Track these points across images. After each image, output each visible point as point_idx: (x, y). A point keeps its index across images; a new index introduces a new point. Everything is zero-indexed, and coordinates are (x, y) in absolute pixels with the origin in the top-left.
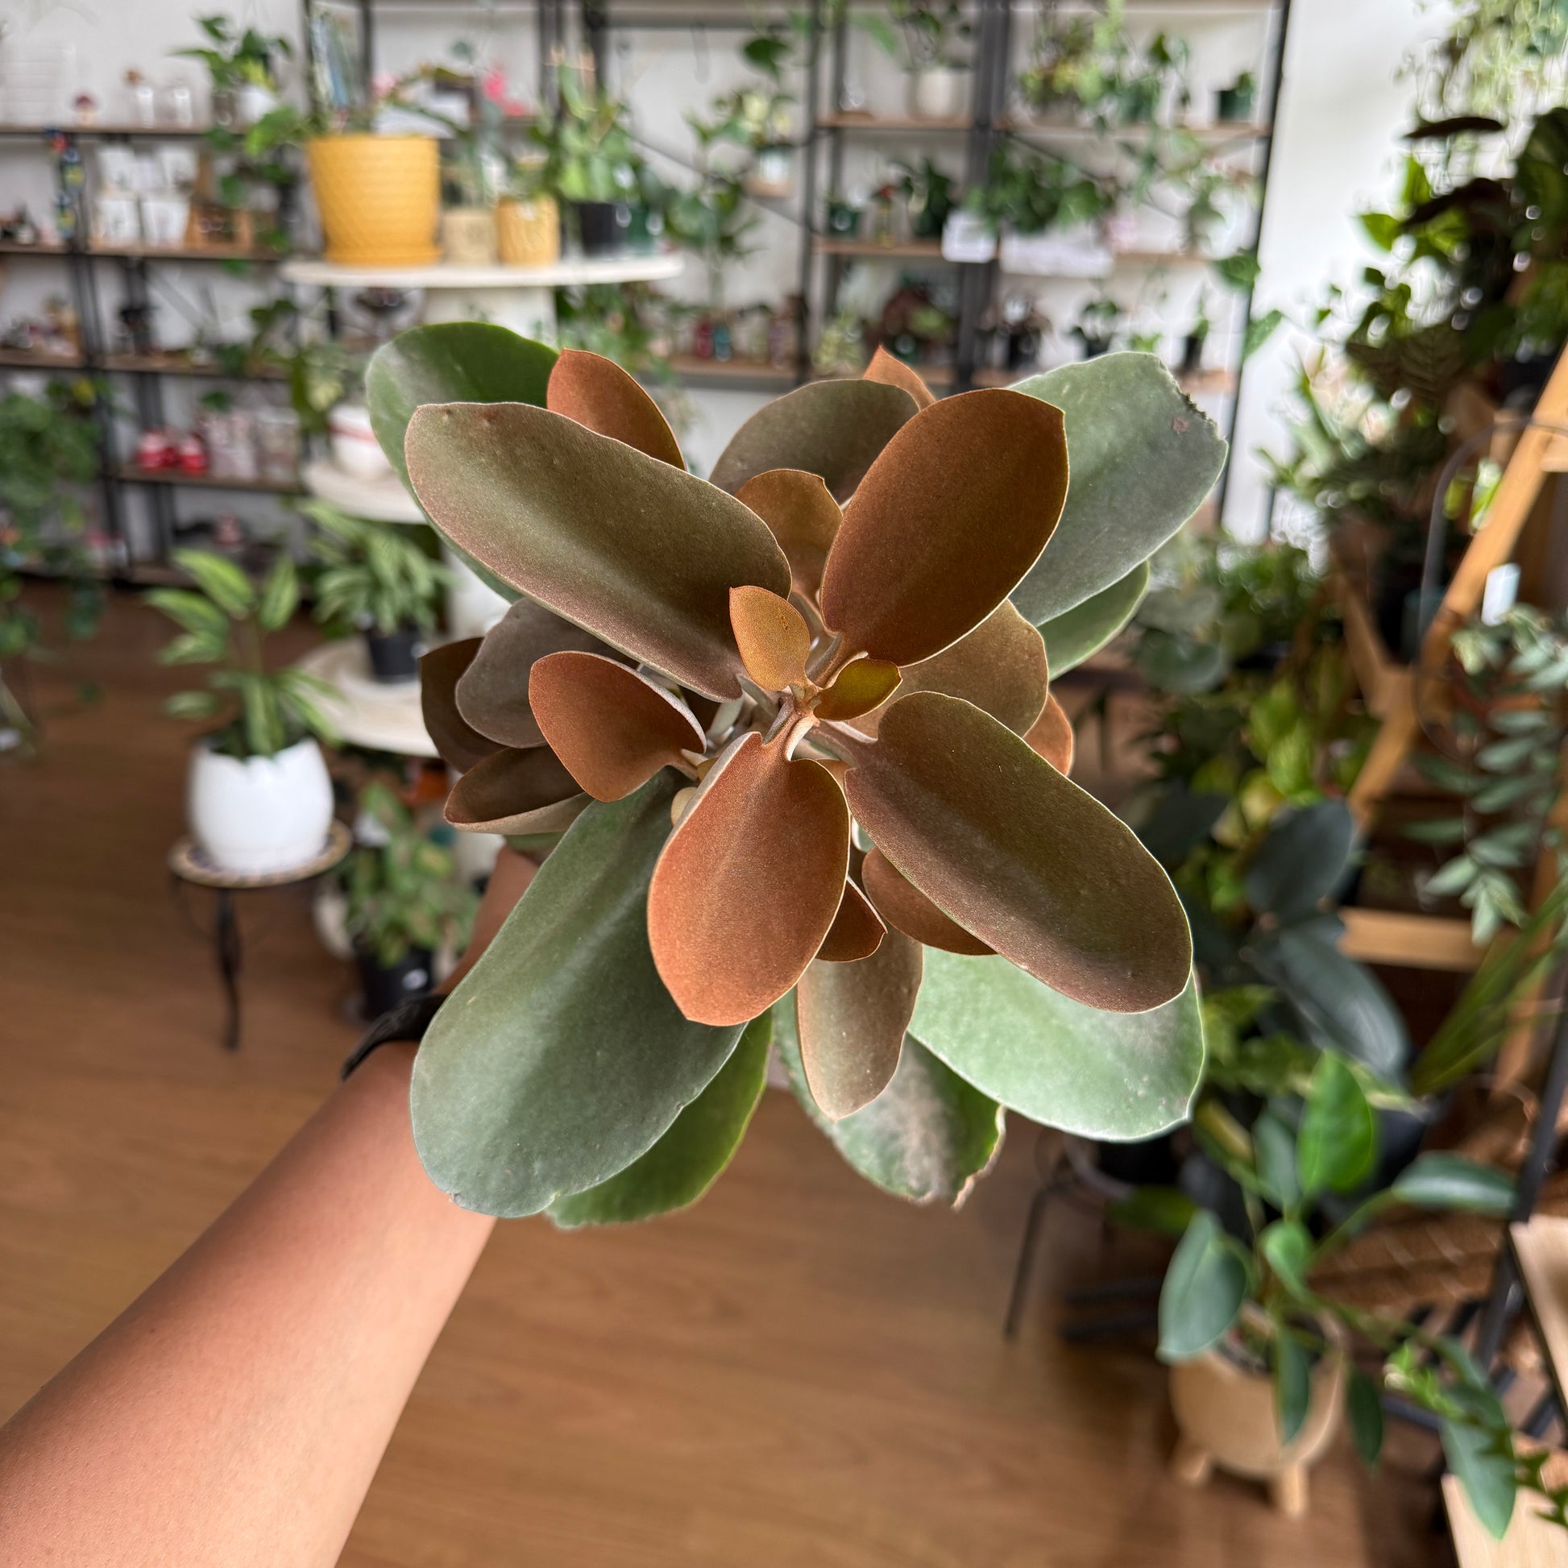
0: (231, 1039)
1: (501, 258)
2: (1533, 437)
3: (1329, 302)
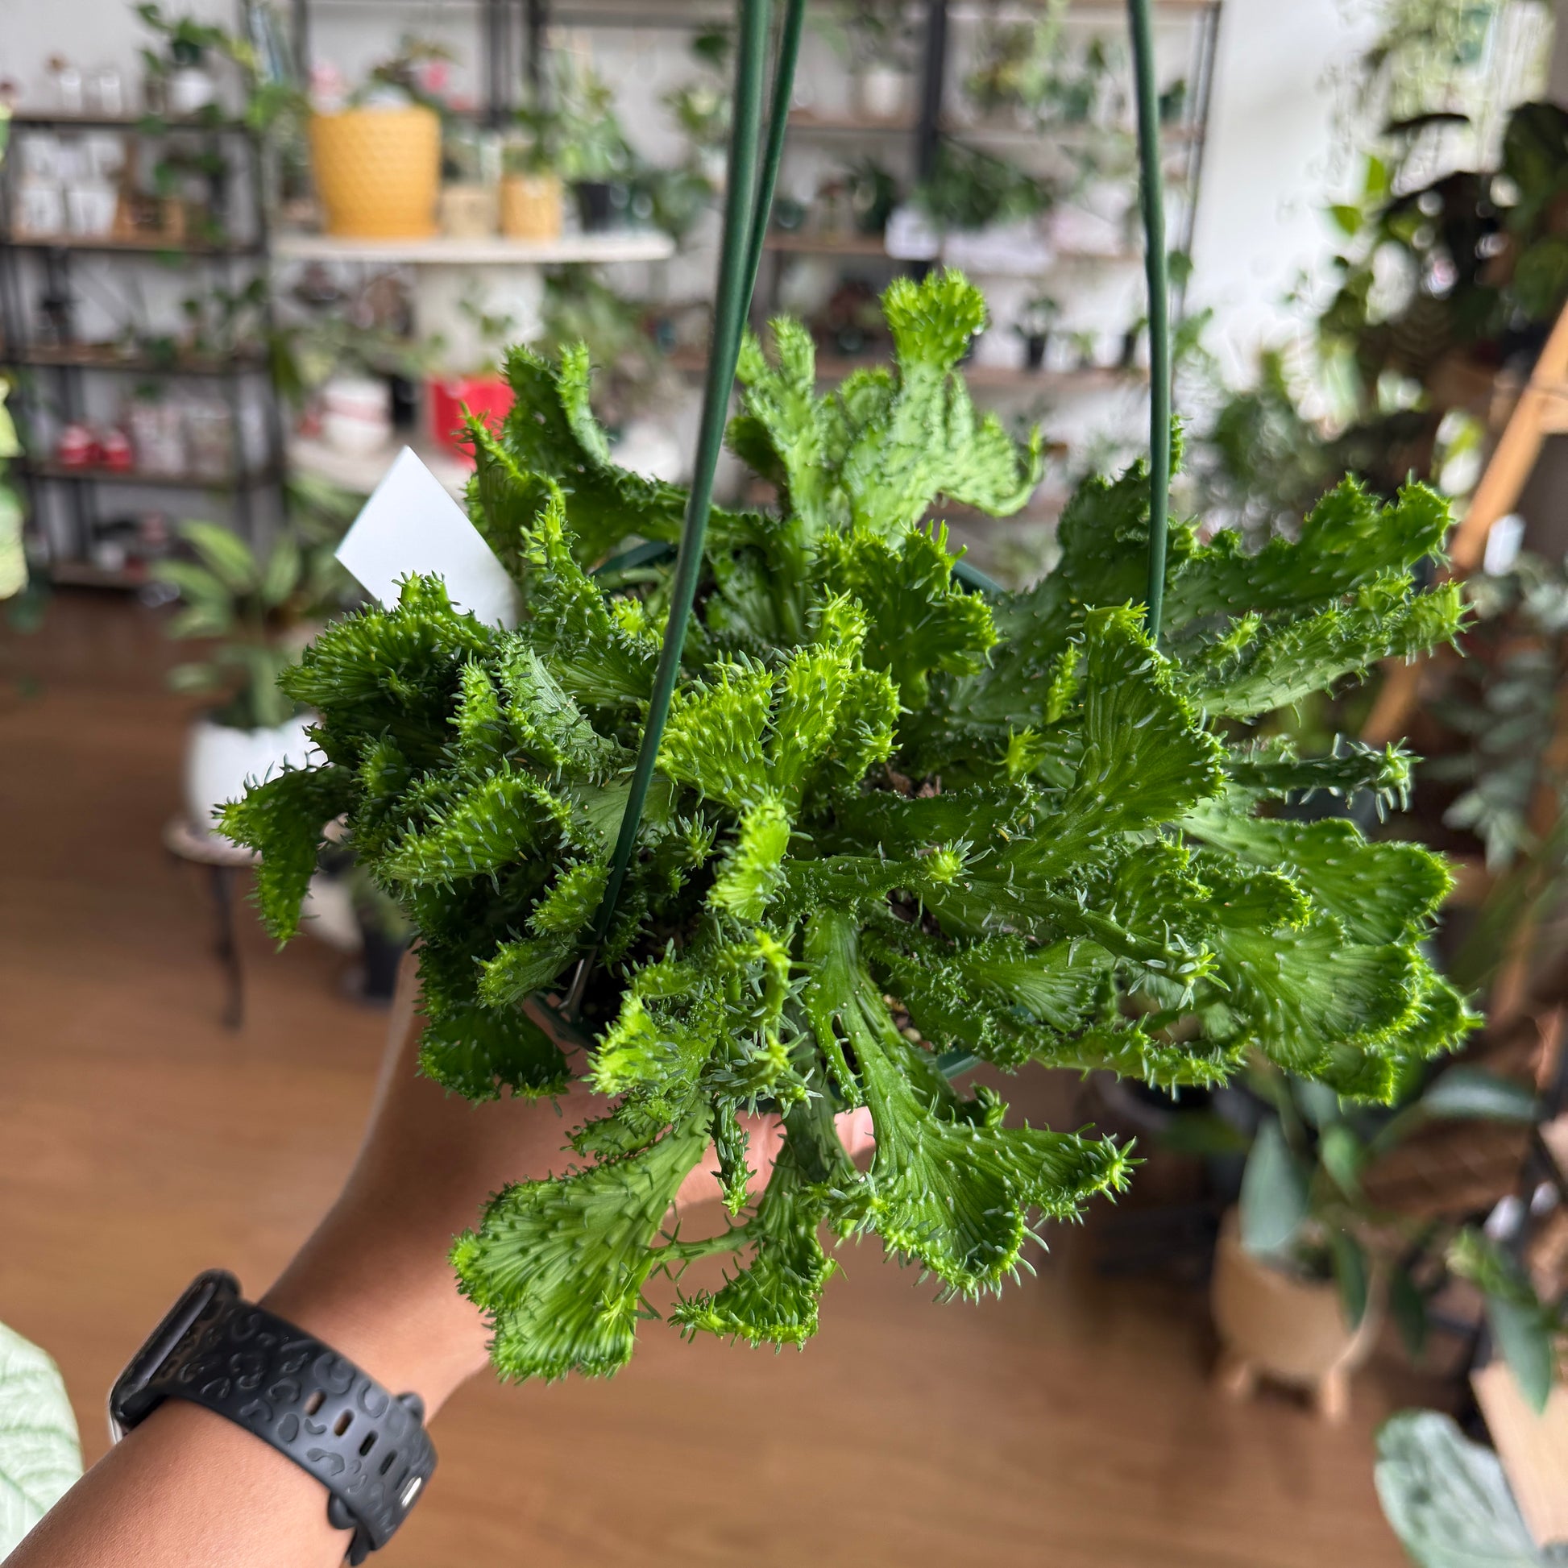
0: (232, 1019)
1: (501, 230)
2: (1533, 397)
3: (1296, 288)
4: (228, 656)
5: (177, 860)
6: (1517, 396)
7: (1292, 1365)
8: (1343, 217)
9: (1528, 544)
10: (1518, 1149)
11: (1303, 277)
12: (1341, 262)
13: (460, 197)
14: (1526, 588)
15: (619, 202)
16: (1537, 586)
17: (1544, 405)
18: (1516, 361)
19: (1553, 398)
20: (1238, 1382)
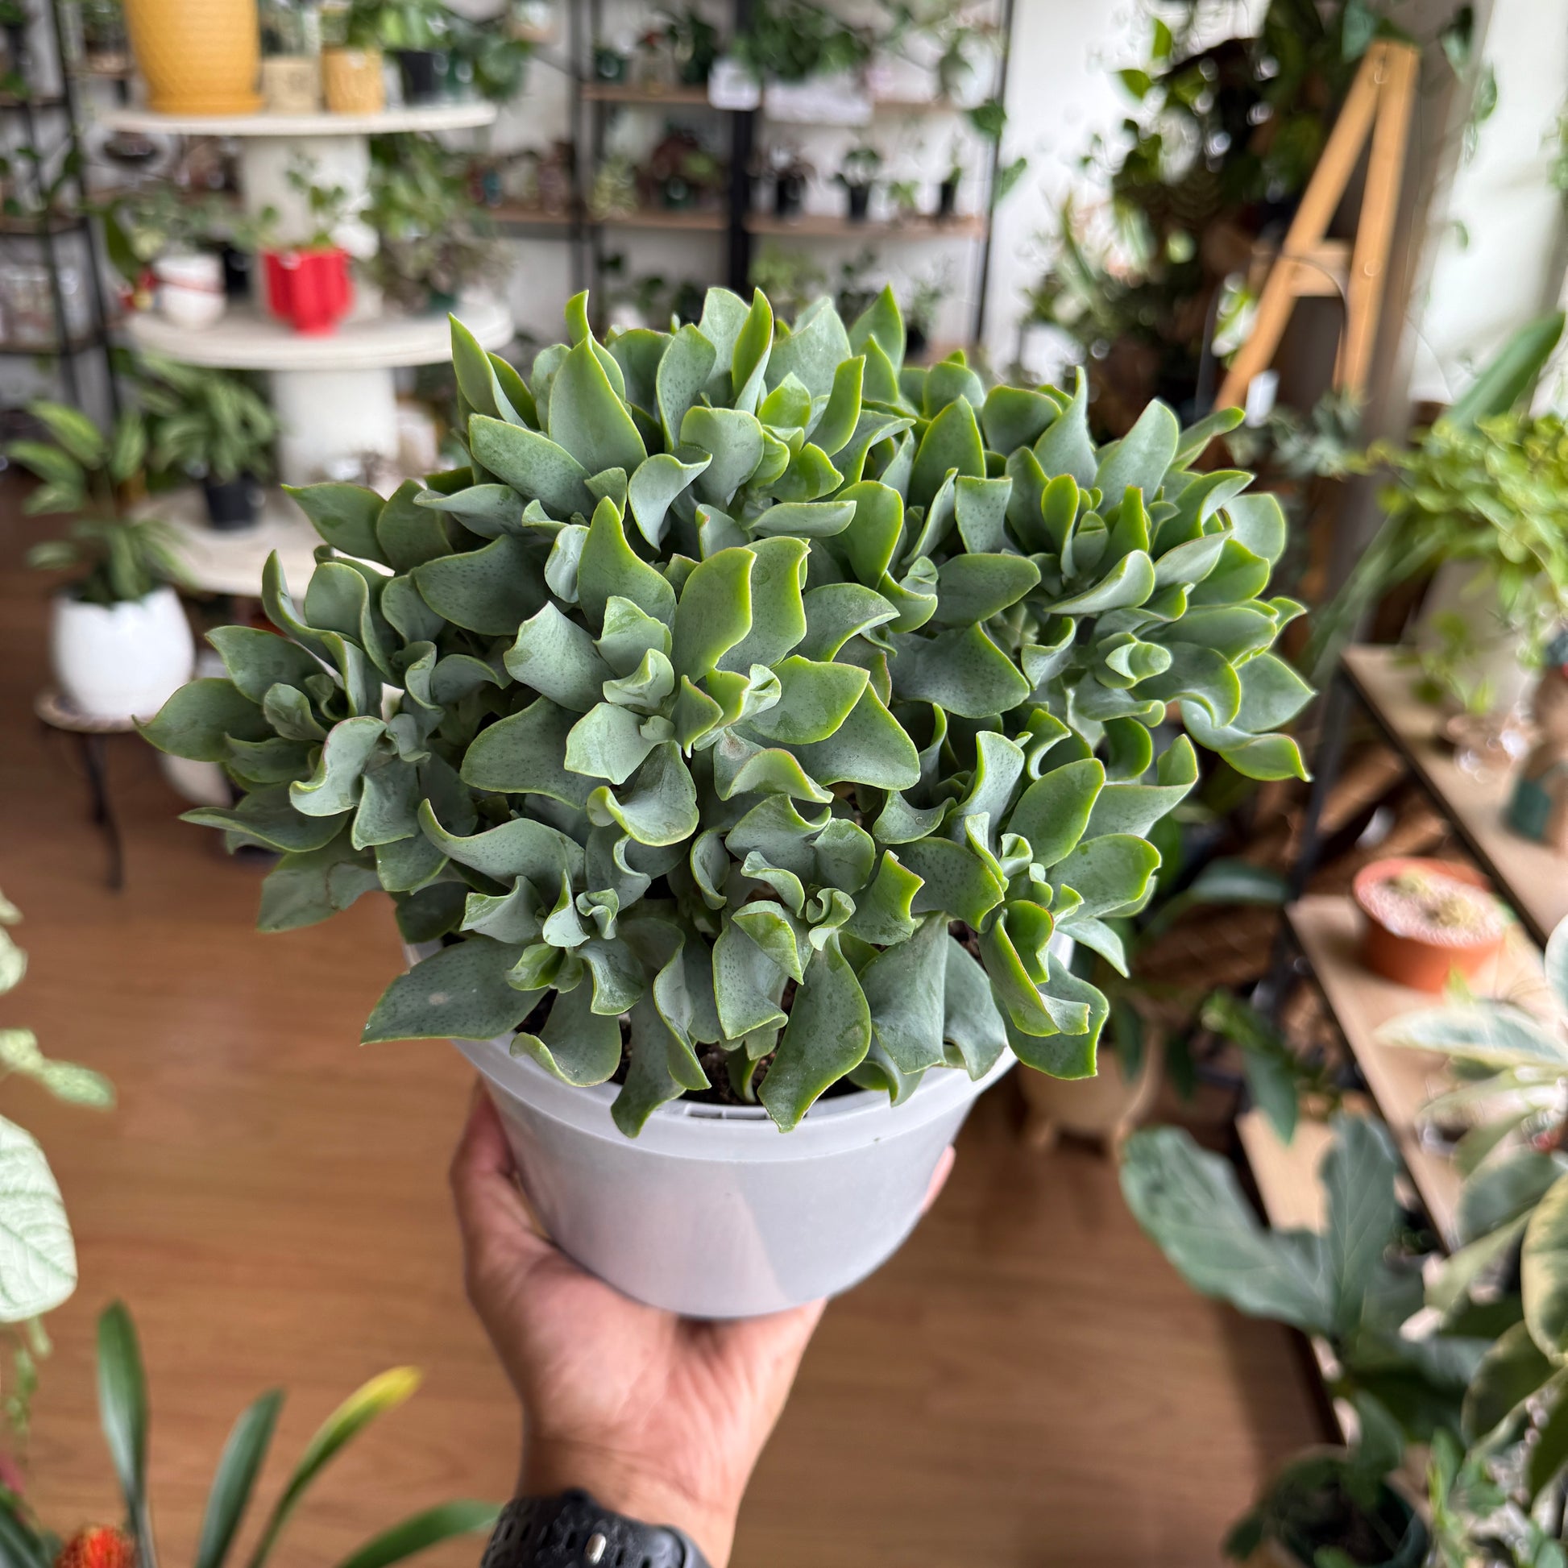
0: (114, 881)
1: (325, 104)
2: (1284, 267)
3: (1091, 151)
4: (84, 530)
5: (48, 729)
6: (1271, 263)
7: (1085, 1119)
8: (1133, 82)
9: (1283, 398)
10: (1270, 927)
11: (1097, 139)
12: (1131, 126)
13: (281, 67)
14: (1278, 438)
15: (441, 69)
16: (1287, 437)
17: (1295, 272)
18: (1272, 231)
19: (1301, 265)
20: (1043, 1137)
